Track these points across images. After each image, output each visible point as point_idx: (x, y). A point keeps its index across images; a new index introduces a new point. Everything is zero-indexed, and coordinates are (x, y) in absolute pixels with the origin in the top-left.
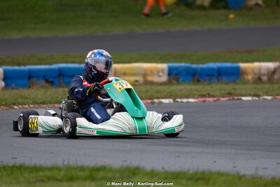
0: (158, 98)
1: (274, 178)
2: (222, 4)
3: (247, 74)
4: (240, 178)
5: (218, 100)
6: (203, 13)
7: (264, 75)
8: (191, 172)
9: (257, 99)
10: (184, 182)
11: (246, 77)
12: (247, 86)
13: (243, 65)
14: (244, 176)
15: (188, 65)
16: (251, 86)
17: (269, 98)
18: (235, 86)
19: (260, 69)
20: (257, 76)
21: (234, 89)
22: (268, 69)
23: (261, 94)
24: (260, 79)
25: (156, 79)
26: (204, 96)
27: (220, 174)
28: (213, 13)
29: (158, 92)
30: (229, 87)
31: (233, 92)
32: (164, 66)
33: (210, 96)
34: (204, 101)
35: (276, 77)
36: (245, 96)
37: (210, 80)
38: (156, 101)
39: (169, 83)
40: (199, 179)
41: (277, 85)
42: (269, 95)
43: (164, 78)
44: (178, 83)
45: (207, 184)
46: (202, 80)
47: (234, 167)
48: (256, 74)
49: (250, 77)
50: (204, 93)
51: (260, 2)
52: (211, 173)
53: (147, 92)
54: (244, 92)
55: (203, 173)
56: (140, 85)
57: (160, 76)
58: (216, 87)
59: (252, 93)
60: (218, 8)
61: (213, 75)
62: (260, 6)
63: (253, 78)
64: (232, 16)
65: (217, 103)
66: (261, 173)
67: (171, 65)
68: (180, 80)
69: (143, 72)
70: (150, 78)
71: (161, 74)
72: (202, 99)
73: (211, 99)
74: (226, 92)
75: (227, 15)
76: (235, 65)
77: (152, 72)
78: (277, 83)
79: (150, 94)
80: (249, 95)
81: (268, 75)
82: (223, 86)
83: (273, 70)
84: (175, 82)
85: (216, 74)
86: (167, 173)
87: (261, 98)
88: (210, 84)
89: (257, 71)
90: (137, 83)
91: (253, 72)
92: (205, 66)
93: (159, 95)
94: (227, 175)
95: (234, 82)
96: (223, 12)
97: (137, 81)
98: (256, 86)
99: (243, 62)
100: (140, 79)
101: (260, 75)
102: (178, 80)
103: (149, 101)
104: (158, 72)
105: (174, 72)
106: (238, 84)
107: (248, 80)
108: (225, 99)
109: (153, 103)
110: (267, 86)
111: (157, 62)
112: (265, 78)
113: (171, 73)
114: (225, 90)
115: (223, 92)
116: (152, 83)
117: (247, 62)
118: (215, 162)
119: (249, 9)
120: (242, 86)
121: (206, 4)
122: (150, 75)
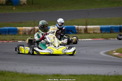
1: (30, 74)
2: (11, 3)
3: (20, 32)
4: (17, 74)
5: (8, 42)
6: (3, 7)
7: (27, 32)
12: (20, 36)
13: (18, 28)
14: (19, 73)
16: (22, 36)
18: (15, 36)
19: (25, 30)
21: (15, 38)
22: (28, 30)
23: (25, 40)
24: (25, 33)
26: (3, 40)
27: (9, 72)
28: (6, 7)
30: (13, 37)
31: (14, 39)
33: (5, 40)
34: (3, 42)
35: (32, 33)
37: (5, 34)
45: (4, 76)
46: (2, 33)
47: (15, 69)
48: (24, 32)
49: (21, 33)
50: (3, 39)
51: (26, 3)
52: (5, 72)
54: (19, 39)
55: (2, 72)
58: (8, 37)
60: (9, 5)
61: (6, 32)
62: (25, 4)
64: (14, 8)
65: (8, 43)
66: (26, 72)
72: (2, 42)
73: (6, 42)
74: (12, 39)
76: (15, 28)
80: (21, 40)
81: (28, 32)
82: (11, 36)
83: (30, 30)
85: (8, 32)
88: (5, 35)
89: (24, 30)
91: (23, 30)
92: (3, 28)
94: (12, 72)
95: (15, 34)
96: (11, 6)
106: (16, 36)
107: (20, 34)
108: (11, 41)
110: (28, 36)
112: (27, 33)
114: (11, 38)
115: (10, 39)
117: (20, 27)
118: (7, 67)
119: (21, 6)
120: (18, 36)
121: (4, 3)
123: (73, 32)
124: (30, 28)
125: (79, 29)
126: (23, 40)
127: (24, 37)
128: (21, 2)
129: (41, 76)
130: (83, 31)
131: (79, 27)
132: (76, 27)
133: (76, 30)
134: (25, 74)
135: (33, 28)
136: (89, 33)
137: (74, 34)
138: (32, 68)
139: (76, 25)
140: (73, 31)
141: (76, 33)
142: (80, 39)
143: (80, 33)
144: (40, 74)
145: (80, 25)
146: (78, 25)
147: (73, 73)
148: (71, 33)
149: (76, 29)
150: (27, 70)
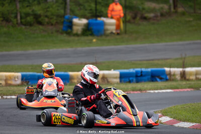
3: (74, 79)
13: (71, 73)
15: (35, 73)
25: (13, 82)
32: (19, 74)
39: (22, 85)
43: (19, 82)
49: (76, 81)
57: (15, 81)
63: (78, 81)
67: (23, 73)
68: (29, 83)
69: (5, 78)
70: (9, 82)
71: (17, 79)
76: (66, 73)
77: (10, 78)
84: (25, 84)
91: (78, 78)
97: (1, 84)
100: (3, 82)
104: (15, 78)
105: (24, 78)
107: (74, 82)
109: (11, 98)
116: (10, 85)
122: (9, 80)
123: (161, 79)
125: (172, 73)
130: (178, 77)
132: (167, 69)
133: (167, 75)
136: (188, 80)
137: (164, 81)
140: (163, 77)
141: (167, 80)
143: (173, 80)
145: (174, 67)
146: (170, 67)
148: (158, 79)
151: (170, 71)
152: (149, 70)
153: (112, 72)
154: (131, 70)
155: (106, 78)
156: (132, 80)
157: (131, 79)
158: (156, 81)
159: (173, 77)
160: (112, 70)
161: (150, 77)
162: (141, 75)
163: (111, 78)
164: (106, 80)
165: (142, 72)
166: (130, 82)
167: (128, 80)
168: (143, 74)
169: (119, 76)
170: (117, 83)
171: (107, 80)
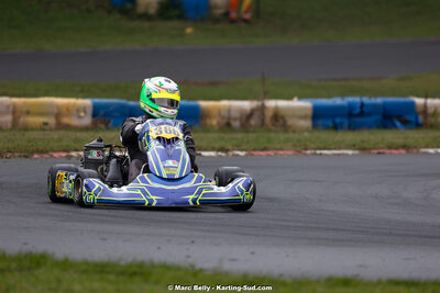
0: (76, 150)
1: (245, 275)
2: (176, 12)
3: (210, 118)
4: (196, 273)
6: (147, 24)
7: (235, 119)
8: (123, 263)
9: (223, 154)
10: (112, 277)
11: (208, 121)
12: (209, 135)
13: (203, 104)
14: (201, 270)
15: (123, 101)
16: (215, 135)
17: (242, 154)
19: (229, 111)
20: (225, 121)
22: (241, 110)
23: (230, 147)
24: (228, 125)
25: (75, 122)
27: (166, 267)
28: (161, 25)
29: (77, 140)
32: (87, 102)
35: (253, 122)
36: (206, 150)
38: (74, 154)
39: (93, 127)
40: (134, 274)
41: (254, 135)
42: (242, 150)
43: (87, 120)
44: (108, 128)
45: (146, 281)
47: (188, 257)
48: (223, 118)
49: (214, 122)
52: (153, 265)
53: (60, 140)
54: (204, 144)
55: (141, 265)
56: (51, 130)
57: (80, 117)
59: (217, 145)
60: (170, 18)
63: (219, 123)
64: (189, 30)
66: (227, 266)
67: (97, 100)
68: (110, 125)
69: (56, 111)
70: (66, 120)
71: (82, 114)
75: (183, 29)
76: (192, 103)
77: (68, 110)
78: (254, 132)
79: (65, 143)
80: (213, 149)
81: (241, 119)
83: (248, 112)
84: (102, 126)
86: (86, 263)
87: (230, 153)
89: (224, 113)
90: (46, 127)
91: (219, 113)
93: (77, 146)
94: (178, 268)
96: (176, 23)
97: (46, 124)
98: (223, 135)
99: (205, 99)
100: (52, 121)
101: (229, 118)
102: (106, 124)
103: (64, 154)
104: (78, 111)
105: (102, 112)
107: (212, 126)
109: (70, 157)
110: (239, 136)
111: (77, 97)
112: (236, 124)
113: (97, 112)
116: (68, 127)
117: (210, 99)
118: (159, 248)
119: (216, 21)
120: (202, 135)
121: (152, 11)
122: (67, 116)
123: (405, 123)
124: (246, 105)
125: (430, 111)
126: (222, 150)
127: (223, 138)
128: (216, 7)
129: (284, 284)
131: (430, 101)
132: (419, 101)
133: (417, 114)
134: (227, 274)
135: (260, 103)
137: (410, 128)
138: (253, 253)
139: (418, 96)
140: (408, 118)
141: (418, 126)
142: (433, 147)
143: (433, 127)
144: (281, 275)
145: (434, 97)
146: (426, 97)
147: (404, 275)
148: (398, 124)
149: (419, 110)
150: (233, 260)
151: (425, 105)
152: (379, 100)
153: (296, 103)
154: (338, 101)
155: (283, 117)
156: (341, 124)
157: (338, 120)
158: (394, 126)
159: (431, 120)
160: (295, 99)
161: (379, 117)
162: (362, 113)
163: (293, 116)
164: (281, 121)
165: (362, 105)
166: (336, 127)
167: (330, 123)
168: (365, 109)
169: (310, 113)
170: (307, 130)
171: (285, 121)
